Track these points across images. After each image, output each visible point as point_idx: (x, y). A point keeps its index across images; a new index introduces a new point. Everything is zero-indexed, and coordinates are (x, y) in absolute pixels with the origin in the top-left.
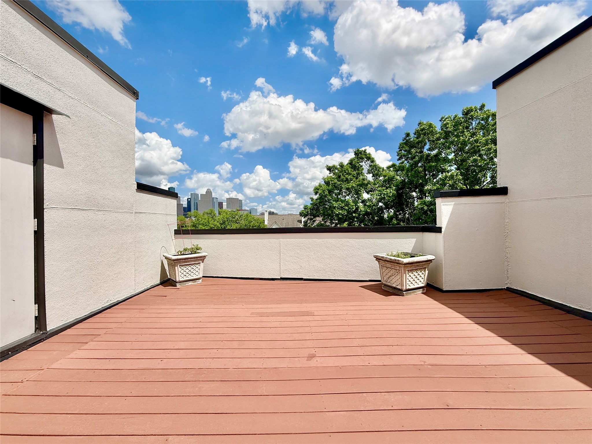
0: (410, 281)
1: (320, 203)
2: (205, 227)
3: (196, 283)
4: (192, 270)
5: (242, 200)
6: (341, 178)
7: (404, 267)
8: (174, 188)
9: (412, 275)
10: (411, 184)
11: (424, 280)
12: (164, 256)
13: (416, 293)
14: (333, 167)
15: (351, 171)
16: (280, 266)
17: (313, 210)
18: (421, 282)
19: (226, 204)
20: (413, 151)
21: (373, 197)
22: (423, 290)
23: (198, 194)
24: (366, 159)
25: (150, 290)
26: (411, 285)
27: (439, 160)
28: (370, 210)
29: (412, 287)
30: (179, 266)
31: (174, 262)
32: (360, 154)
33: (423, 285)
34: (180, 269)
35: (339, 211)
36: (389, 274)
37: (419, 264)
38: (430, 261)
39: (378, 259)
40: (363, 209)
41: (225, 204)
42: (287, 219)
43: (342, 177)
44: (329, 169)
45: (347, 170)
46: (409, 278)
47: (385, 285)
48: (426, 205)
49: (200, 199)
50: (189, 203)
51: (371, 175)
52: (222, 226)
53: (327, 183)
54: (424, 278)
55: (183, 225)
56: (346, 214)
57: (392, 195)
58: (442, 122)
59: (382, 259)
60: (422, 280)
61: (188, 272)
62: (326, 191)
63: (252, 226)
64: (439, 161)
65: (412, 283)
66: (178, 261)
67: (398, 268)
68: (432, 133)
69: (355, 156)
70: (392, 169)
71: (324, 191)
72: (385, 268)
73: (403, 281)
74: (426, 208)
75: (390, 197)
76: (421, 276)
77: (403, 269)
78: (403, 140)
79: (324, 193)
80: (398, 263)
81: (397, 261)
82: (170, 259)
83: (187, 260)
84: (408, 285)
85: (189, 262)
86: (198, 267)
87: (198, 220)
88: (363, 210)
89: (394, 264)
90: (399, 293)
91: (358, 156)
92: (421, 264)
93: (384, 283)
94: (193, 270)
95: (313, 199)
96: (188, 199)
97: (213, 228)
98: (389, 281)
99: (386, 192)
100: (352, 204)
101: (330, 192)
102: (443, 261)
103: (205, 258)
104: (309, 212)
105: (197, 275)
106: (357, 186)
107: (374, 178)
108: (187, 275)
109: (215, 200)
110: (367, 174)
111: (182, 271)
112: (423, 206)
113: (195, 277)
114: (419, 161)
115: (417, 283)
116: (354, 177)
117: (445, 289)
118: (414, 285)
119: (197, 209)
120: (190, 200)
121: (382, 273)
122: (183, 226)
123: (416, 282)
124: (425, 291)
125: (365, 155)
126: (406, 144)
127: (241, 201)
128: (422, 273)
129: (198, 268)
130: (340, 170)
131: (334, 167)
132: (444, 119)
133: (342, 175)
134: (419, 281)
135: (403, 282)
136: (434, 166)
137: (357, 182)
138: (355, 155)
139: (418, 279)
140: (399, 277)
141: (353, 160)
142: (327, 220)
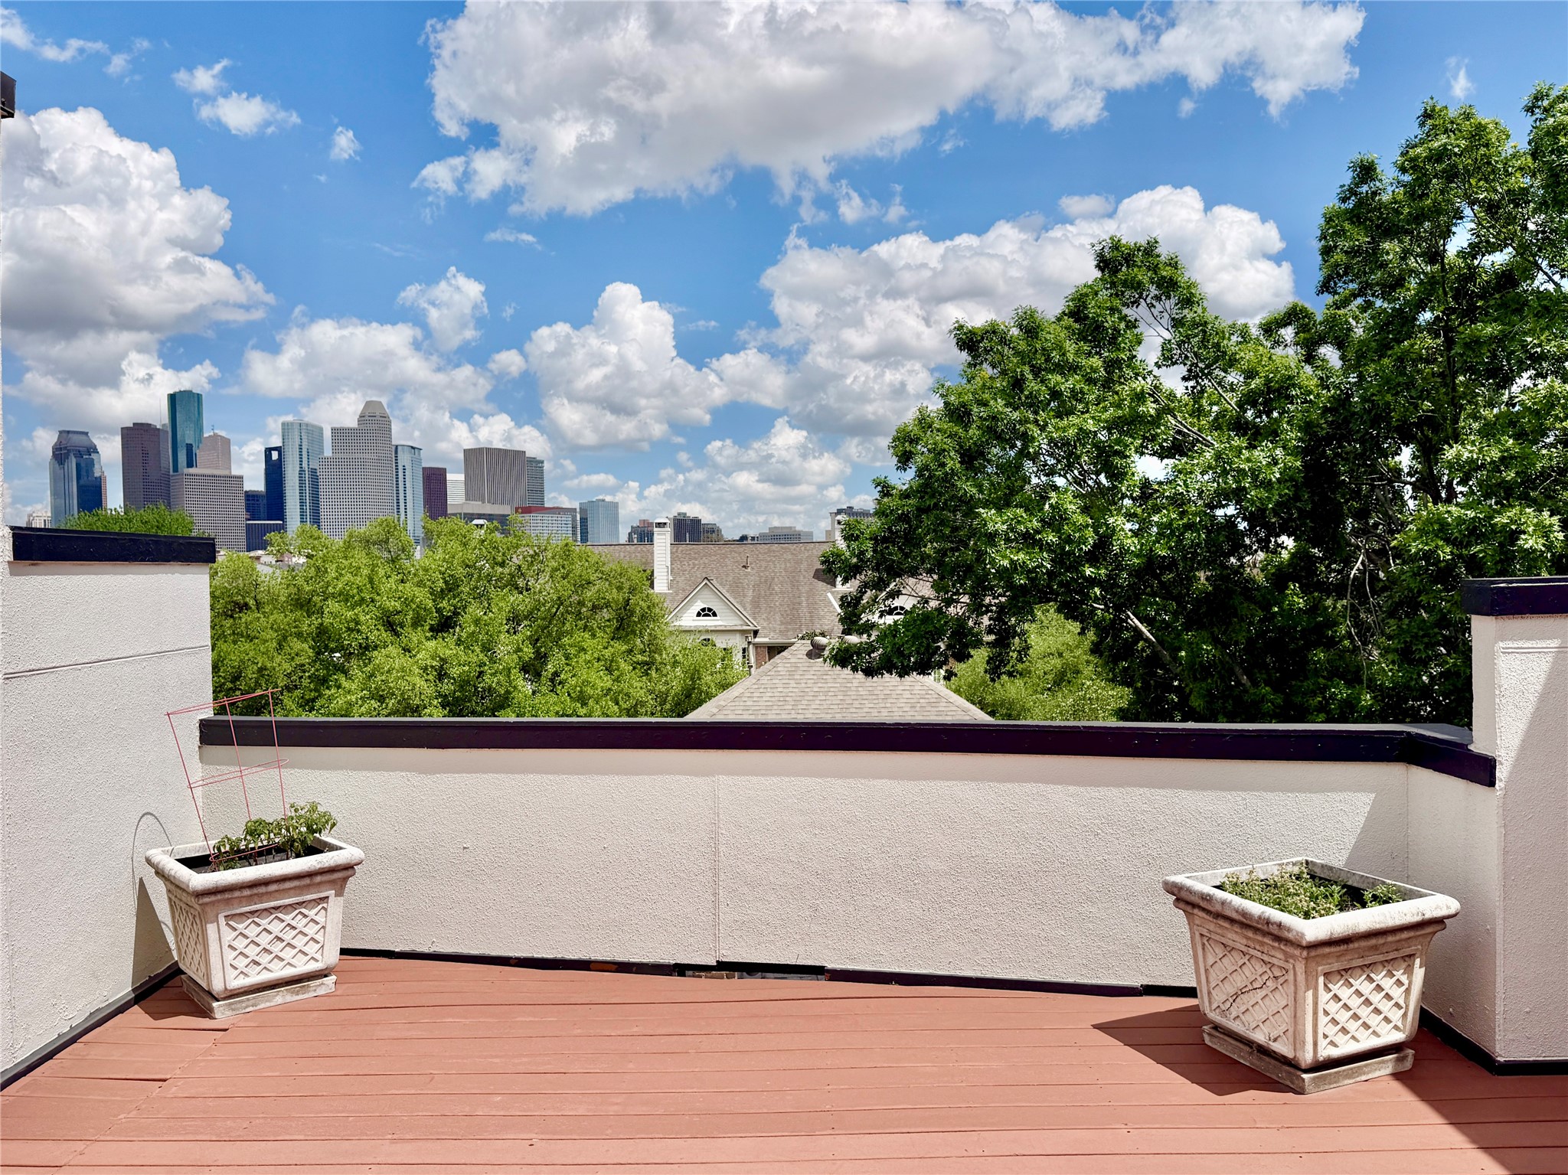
0: (1334, 1022)
1: (921, 510)
2: (358, 610)
3: (306, 996)
4: (288, 936)
5: (542, 462)
6: (1026, 393)
7: (1306, 958)
8: (199, 396)
9: (1345, 993)
10: (1375, 423)
11: (1403, 1011)
12: (148, 861)
13: (1364, 1078)
14: (987, 332)
15: (1077, 353)
16: (716, 904)
17: (885, 540)
18: (1392, 1025)
19: (461, 477)
20: (1391, 248)
21: (1186, 486)
22: (1399, 1060)
23: (321, 429)
24: (1154, 291)
25: (83, 1039)
26: (1341, 1039)
27: (1519, 306)
28: (1170, 548)
29: (1347, 1048)
30: (222, 921)
31: (201, 902)
32: (1127, 261)
33: (1398, 1037)
34: (228, 935)
35: (1012, 556)
36: (1239, 981)
37: (1381, 941)
38: (1439, 922)
39: (1186, 900)
40: (1132, 544)
41: (455, 479)
42: (764, 564)
43: (1032, 385)
44: (969, 341)
45: (1059, 347)
46: (1333, 1007)
47: (1216, 1027)
48: (1447, 541)
49: (328, 452)
50: (274, 471)
51: (1181, 370)
52: (444, 604)
53: (958, 414)
54: (1404, 1005)
55: (248, 599)
56: (1049, 566)
57: (1278, 476)
58: (1538, 116)
59: (1203, 904)
60: (1396, 1016)
61: (268, 947)
62: (952, 454)
63: (590, 605)
64: (1519, 311)
65: (1344, 1031)
66: (219, 897)
67: (1278, 958)
68: (1487, 170)
69: (1099, 274)
70: (1288, 333)
71: (939, 453)
72: (1220, 951)
73: (1300, 1022)
74: (1446, 553)
75: (1267, 485)
76: (1388, 997)
77: (1300, 968)
78: (1344, 200)
79: (943, 465)
80: (1278, 939)
81: (1274, 929)
82: (178, 887)
83: (262, 890)
84: (1328, 1040)
85: (270, 895)
86: (317, 918)
87: (321, 572)
88: (1132, 548)
89: (1260, 938)
90: (1282, 1074)
91: (1115, 271)
92: (1390, 939)
93: (1214, 1016)
94: (294, 932)
95: (889, 486)
96: (268, 451)
97: (398, 613)
98: (1234, 1014)
99: (1248, 460)
100: (1081, 519)
101: (972, 458)
102: (1500, 922)
103: (350, 872)
104: (869, 555)
105: (312, 958)
106: (1109, 430)
107: (1192, 383)
108: (264, 959)
109: (404, 459)
110: (1159, 367)
111: (240, 944)
112: (1433, 545)
113: (303, 967)
114: (1421, 305)
115: (1371, 1030)
116: (1090, 381)
117: (1504, 1053)
118: (1353, 1038)
119: (316, 520)
120: (280, 455)
121: (1202, 971)
122: (246, 605)
123: (1366, 1026)
124: (1408, 1064)
125: (1149, 268)
126: (1359, 218)
127: (536, 464)
128: (1395, 979)
129: (317, 923)
130: (1022, 346)
131: (994, 332)
132: (1546, 103)
133: (1030, 377)
134: (1382, 1016)
135: (1300, 1027)
136: (1492, 338)
137: (1105, 409)
138: (1102, 270)
139: (1377, 1011)
140: (1284, 1003)
141: (1087, 295)
142: (957, 593)
